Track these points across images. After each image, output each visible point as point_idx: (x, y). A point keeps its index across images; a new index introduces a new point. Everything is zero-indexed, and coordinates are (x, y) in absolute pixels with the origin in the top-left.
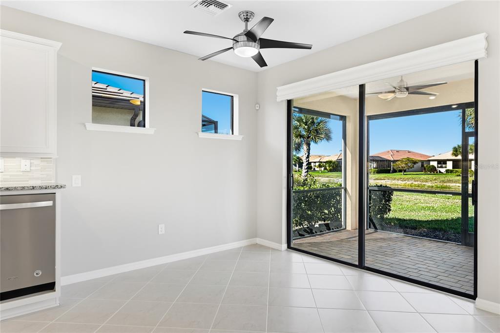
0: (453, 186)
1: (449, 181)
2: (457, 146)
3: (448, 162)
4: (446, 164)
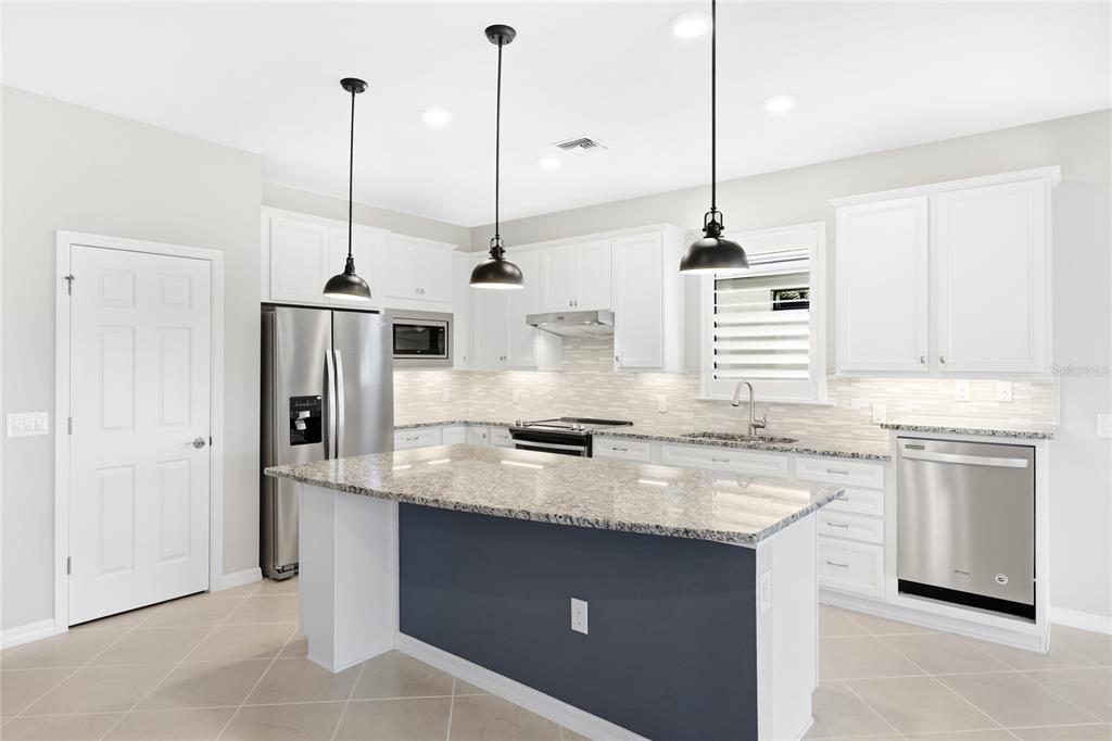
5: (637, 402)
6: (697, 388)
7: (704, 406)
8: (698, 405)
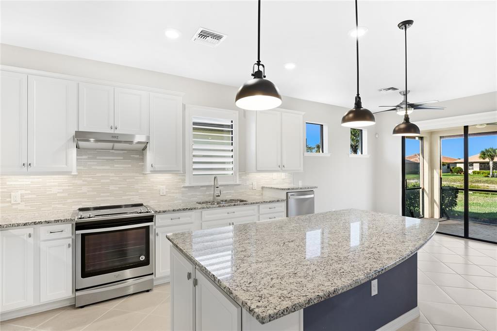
0: (481, 186)
1: (478, 181)
2: (484, 150)
3: (474, 164)
4: (473, 166)
5: (145, 191)
6: (184, 181)
7: (187, 189)
8: (184, 189)
